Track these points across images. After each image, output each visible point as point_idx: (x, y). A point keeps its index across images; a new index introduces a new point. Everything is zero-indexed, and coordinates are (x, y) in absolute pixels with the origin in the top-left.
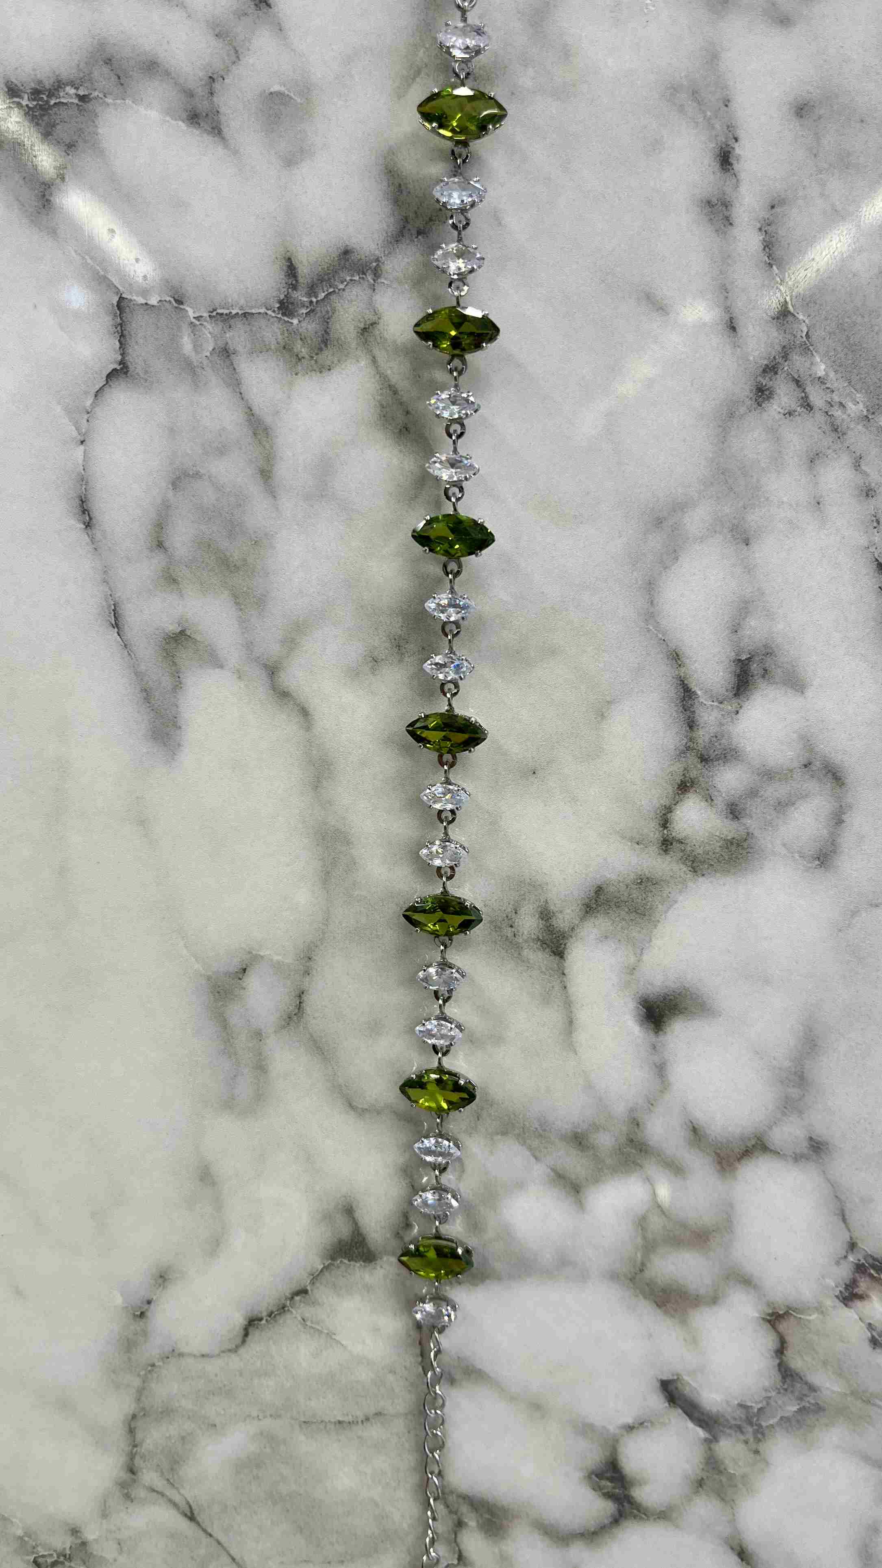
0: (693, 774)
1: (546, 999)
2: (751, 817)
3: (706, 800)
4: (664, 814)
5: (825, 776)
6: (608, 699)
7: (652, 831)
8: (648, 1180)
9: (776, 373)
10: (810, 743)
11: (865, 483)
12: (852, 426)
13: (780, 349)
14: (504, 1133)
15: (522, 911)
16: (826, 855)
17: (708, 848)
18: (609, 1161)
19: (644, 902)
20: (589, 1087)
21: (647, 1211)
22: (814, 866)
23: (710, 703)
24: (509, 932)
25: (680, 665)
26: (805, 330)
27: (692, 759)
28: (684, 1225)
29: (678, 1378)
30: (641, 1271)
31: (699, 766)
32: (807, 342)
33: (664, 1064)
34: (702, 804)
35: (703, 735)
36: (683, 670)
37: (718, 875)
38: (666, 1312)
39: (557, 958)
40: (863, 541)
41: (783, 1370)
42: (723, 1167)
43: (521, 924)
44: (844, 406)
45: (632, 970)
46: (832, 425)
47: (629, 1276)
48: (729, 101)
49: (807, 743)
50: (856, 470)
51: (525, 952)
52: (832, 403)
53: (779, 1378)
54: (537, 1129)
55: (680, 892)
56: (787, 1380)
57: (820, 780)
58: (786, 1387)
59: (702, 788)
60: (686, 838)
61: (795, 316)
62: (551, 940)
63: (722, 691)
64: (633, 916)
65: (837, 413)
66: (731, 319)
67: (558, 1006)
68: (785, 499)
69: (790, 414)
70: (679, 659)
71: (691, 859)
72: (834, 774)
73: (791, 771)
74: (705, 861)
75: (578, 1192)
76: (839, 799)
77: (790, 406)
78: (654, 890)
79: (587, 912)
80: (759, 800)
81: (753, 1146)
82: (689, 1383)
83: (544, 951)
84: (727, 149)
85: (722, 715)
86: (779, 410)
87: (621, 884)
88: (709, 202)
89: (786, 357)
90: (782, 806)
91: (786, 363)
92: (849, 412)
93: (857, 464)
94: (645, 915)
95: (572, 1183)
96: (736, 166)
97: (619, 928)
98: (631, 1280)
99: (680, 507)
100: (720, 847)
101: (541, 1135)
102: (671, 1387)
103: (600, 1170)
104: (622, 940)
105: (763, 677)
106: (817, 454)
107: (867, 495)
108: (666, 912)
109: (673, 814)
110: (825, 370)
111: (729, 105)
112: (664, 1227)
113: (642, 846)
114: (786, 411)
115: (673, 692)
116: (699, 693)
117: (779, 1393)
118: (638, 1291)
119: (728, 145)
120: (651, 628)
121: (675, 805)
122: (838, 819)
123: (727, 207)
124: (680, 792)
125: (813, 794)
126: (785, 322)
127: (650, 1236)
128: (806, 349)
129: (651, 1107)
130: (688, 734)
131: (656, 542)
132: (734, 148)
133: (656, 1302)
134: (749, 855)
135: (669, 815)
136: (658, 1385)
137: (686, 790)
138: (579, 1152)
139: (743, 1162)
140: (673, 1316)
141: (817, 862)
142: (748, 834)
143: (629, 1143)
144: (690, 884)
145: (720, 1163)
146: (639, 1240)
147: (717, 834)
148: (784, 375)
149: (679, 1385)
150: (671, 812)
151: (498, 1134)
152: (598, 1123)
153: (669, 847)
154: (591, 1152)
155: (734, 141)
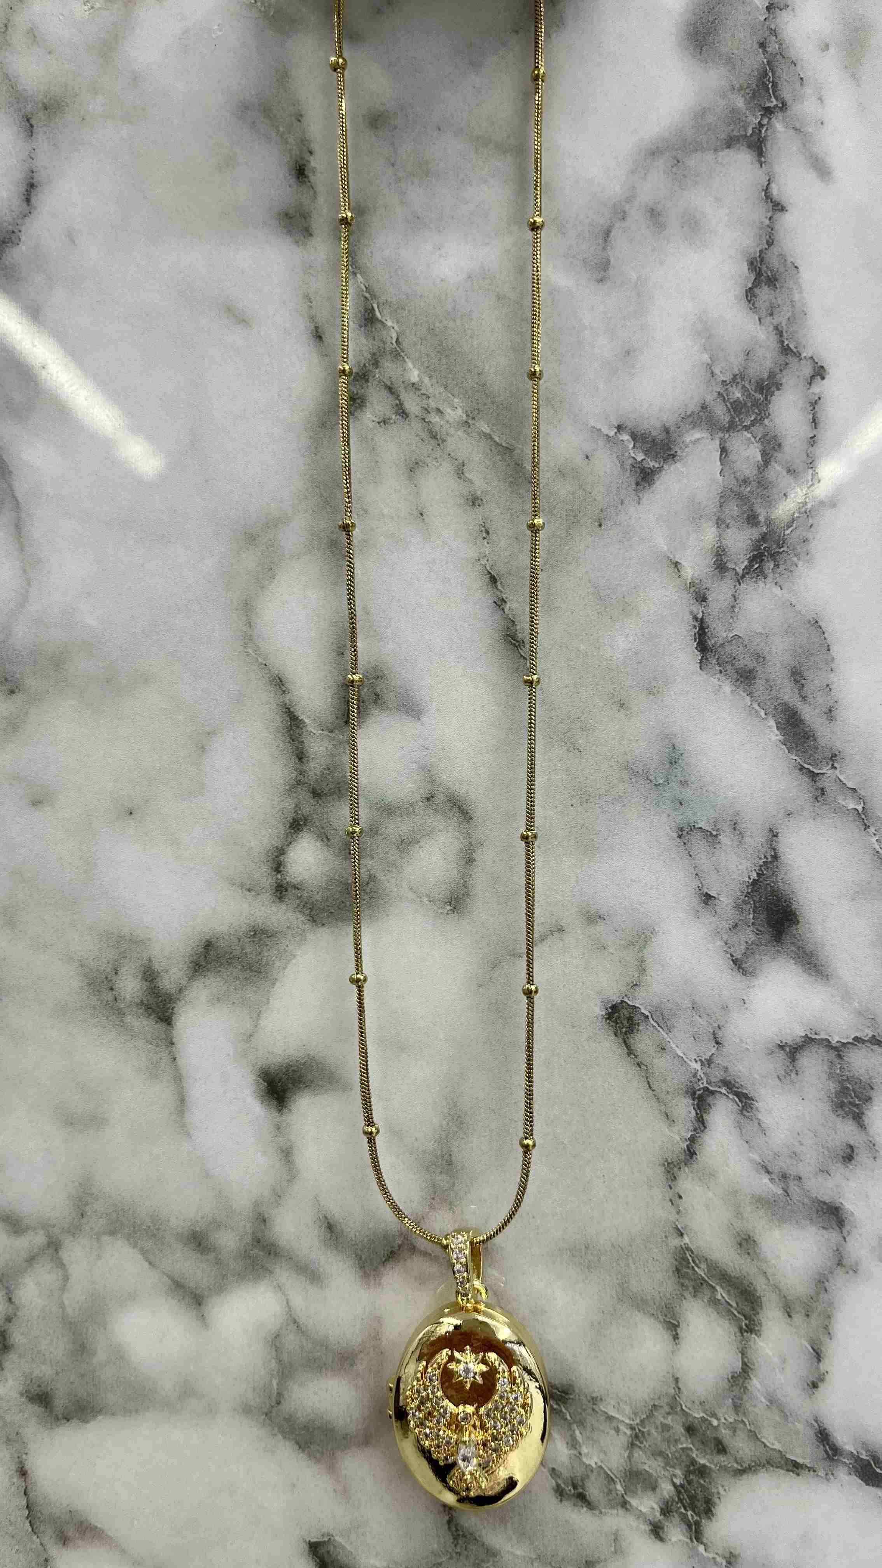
0: (306, 810)
1: (153, 1073)
2: (373, 858)
3: (322, 840)
4: (276, 857)
5: (450, 810)
6: (207, 729)
7: (264, 876)
8: (279, 1287)
9: (367, 381)
10: (432, 773)
11: (470, 492)
12: (452, 431)
13: (369, 356)
14: (112, 1233)
15: (123, 970)
16: (457, 899)
17: (327, 894)
18: (233, 1265)
19: (259, 957)
20: (207, 1175)
21: (281, 1328)
22: (446, 911)
23: (320, 732)
24: (110, 996)
25: (284, 691)
26: (394, 336)
27: (304, 795)
28: (323, 1344)
29: (330, 1539)
30: (279, 1403)
31: (312, 801)
32: (398, 349)
33: (291, 1147)
34: (319, 844)
35: (315, 767)
36: (288, 697)
37: (340, 924)
38: (310, 1456)
39: (164, 1025)
40: (473, 553)
41: (454, 1529)
42: (365, 1272)
43: (122, 985)
44: (442, 412)
45: (249, 1037)
46: (430, 431)
47: (265, 1410)
48: (301, 116)
49: (428, 773)
50: (460, 478)
51: (128, 1019)
52: (429, 409)
53: (449, 1539)
54: (149, 1227)
55: (299, 945)
56: (460, 1542)
57: (445, 814)
58: (459, 1550)
59: (316, 827)
60: (301, 883)
61: (383, 323)
62: (157, 1004)
63: (332, 718)
64: (247, 974)
65: (435, 419)
66: (317, 328)
67: (168, 1081)
68: (386, 511)
69: (384, 422)
70: (283, 685)
71: (309, 906)
72: (459, 808)
73: (412, 805)
74: (323, 910)
75: (200, 1304)
76: (468, 835)
77: (385, 414)
78: (269, 943)
79: (196, 971)
80: (380, 838)
81: (400, 1246)
82: (343, 1547)
83: (149, 1016)
84: (301, 162)
85: (333, 745)
86: (375, 419)
87: (232, 937)
88: (287, 215)
89: (376, 364)
90: (405, 845)
91: (377, 371)
92: (447, 417)
93: (460, 471)
94: (260, 972)
95: (192, 1293)
96: (312, 178)
97: (232, 988)
98: (266, 1415)
99: (273, 523)
100: (340, 892)
101: (154, 1236)
102: (322, 1551)
103: (224, 1277)
104: (237, 1002)
105: (375, 702)
106: (417, 463)
107: (474, 504)
108: (284, 969)
109: (285, 856)
110: (418, 375)
111: (302, 120)
112: (302, 1347)
113: (253, 893)
114: (380, 420)
115: (278, 720)
116: (306, 721)
117: (451, 1558)
118: (276, 1429)
119: (302, 158)
120: (250, 651)
121: (288, 845)
122: (468, 859)
123: (305, 218)
124: (292, 831)
125: (439, 831)
126: (374, 329)
127: (285, 1358)
128: (397, 355)
129: (278, 1199)
130: (298, 766)
131: (250, 560)
132: (309, 162)
133: (297, 1443)
134: (372, 900)
135: (282, 858)
136: (307, 1548)
137: (298, 829)
138: (199, 1255)
139: (388, 1266)
140: (318, 1461)
141: (448, 908)
142: (370, 876)
143: (255, 1244)
144: (310, 936)
145: (362, 1267)
146: (273, 1364)
147: (336, 877)
148: (375, 382)
149: (331, 1548)
150: (284, 854)
151: (104, 1233)
152: (218, 1220)
153: (284, 893)
154: (211, 1256)
155: (309, 154)
